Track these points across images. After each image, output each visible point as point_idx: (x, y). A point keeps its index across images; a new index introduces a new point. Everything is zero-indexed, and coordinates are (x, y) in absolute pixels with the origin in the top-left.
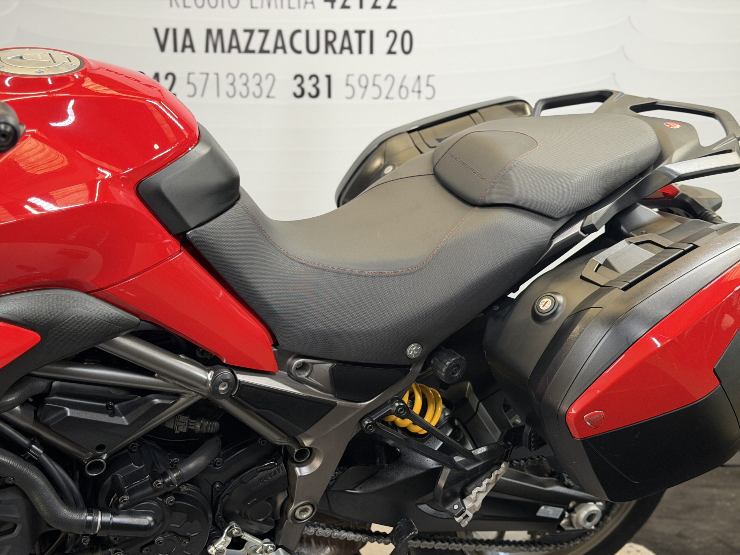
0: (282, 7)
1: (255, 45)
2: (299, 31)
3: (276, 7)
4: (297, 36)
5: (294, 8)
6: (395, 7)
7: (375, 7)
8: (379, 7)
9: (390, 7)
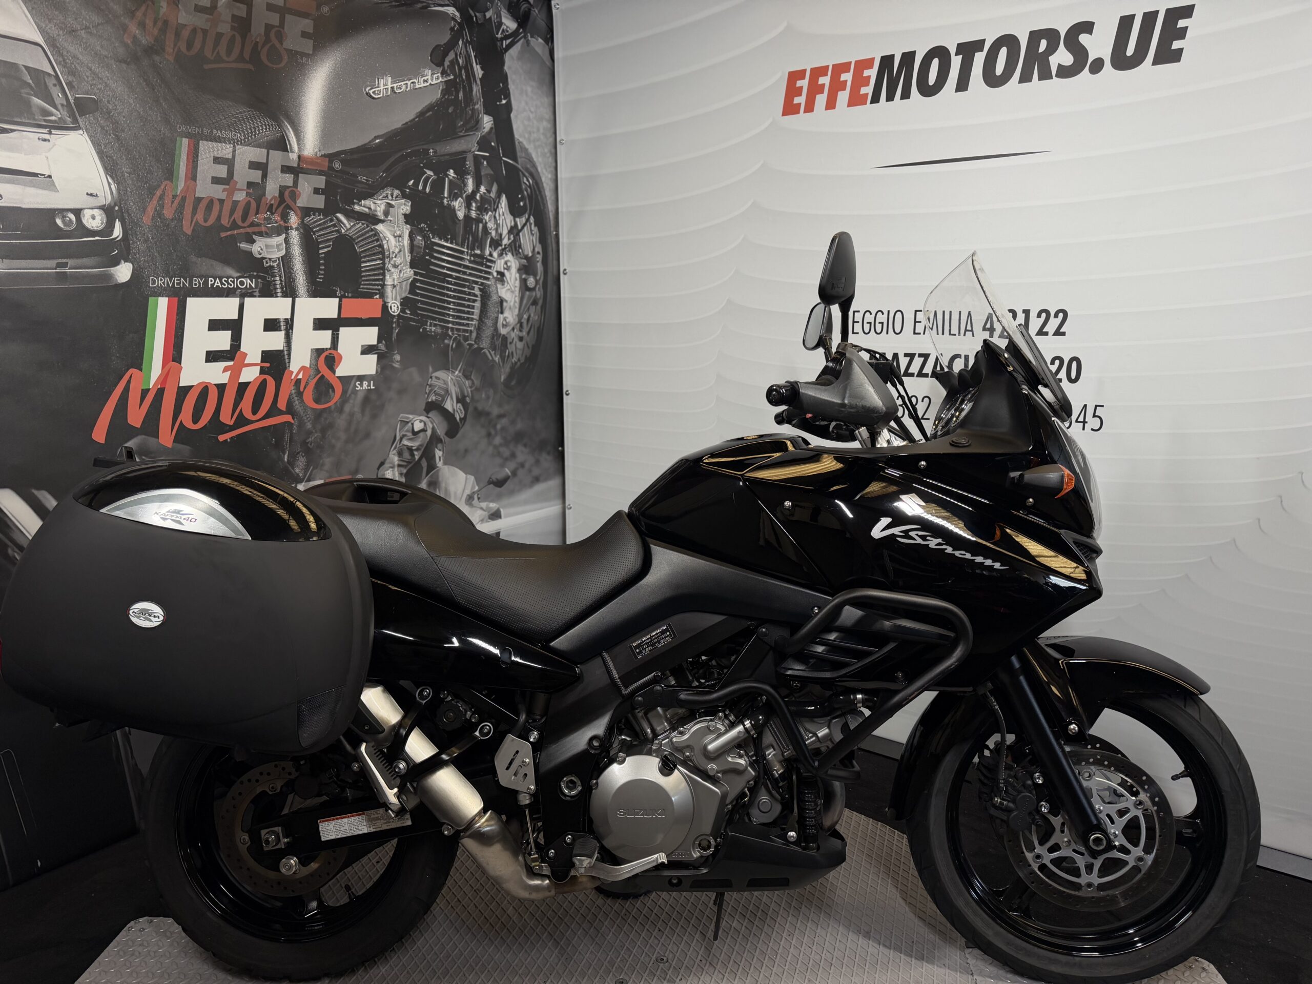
0: (943, 334)
1: (914, 369)
2: (958, 356)
3: (938, 334)
4: (957, 360)
5: (955, 335)
6: (1063, 334)
7: (1041, 332)
8: (1046, 334)
9: (1058, 333)
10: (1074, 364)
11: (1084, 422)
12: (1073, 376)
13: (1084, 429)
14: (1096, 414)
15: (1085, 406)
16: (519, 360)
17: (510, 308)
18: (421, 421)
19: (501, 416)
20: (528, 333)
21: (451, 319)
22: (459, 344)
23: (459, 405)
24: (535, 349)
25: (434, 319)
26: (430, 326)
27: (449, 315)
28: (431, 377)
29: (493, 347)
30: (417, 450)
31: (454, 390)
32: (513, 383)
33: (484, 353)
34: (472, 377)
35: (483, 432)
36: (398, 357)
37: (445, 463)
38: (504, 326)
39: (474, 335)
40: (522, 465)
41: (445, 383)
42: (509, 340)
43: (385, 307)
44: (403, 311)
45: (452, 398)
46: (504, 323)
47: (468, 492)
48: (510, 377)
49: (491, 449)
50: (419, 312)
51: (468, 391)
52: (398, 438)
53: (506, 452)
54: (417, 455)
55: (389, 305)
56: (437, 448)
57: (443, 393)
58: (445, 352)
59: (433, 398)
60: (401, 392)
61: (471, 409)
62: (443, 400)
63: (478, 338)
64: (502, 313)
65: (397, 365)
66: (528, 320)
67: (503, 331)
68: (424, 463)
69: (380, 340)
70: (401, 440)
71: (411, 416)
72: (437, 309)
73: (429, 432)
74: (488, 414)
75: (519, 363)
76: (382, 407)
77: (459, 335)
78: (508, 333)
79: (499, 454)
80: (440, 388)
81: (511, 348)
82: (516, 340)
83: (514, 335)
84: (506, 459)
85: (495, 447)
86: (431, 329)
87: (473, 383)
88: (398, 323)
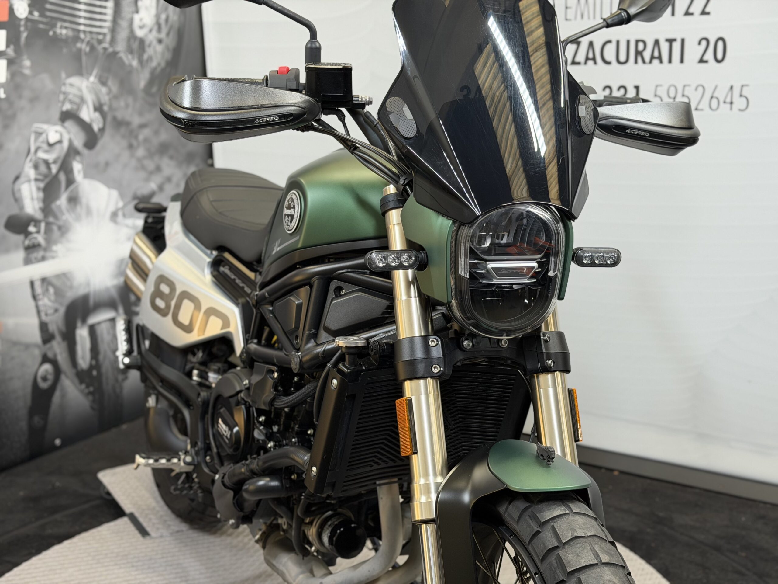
2: (610, 42)
3: (589, 18)
4: (608, 47)
6: (708, 13)
7: (687, 13)
8: (692, 14)
9: (703, 13)
10: (720, 44)
11: (731, 103)
12: (720, 56)
13: (731, 109)
14: (744, 93)
15: (732, 87)
16: (159, 64)
17: (147, 8)
18: (56, 132)
19: (142, 126)
20: (168, 34)
21: (82, 21)
22: (93, 48)
23: (97, 115)
24: (177, 51)
25: (65, 21)
26: (61, 27)
27: (80, 17)
28: (64, 84)
29: (130, 51)
30: (55, 162)
31: (90, 99)
32: (154, 89)
33: (121, 59)
34: (110, 83)
35: (124, 143)
36: (27, 63)
37: (86, 176)
38: (141, 27)
39: (108, 38)
40: (169, 179)
41: (80, 90)
42: (147, 43)
43: (11, 10)
44: (31, 13)
45: (88, 107)
46: (141, 24)
47: (112, 208)
48: (150, 83)
49: (133, 162)
50: (48, 14)
51: (105, 99)
52: (33, 149)
53: (150, 165)
54: (54, 169)
55: (15, 7)
56: (74, 159)
57: (77, 100)
58: (78, 56)
59: (67, 107)
60: (34, 100)
61: (109, 118)
62: (79, 108)
63: (113, 41)
64: (137, 12)
65: (27, 72)
66: (167, 20)
67: (140, 33)
68: (62, 177)
69: (9, 43)
70: (36, 151)
71: (45, 126)
72: (67, 11)
73: (66, 144)
74: (128, 124)
75: (158, 70)
76: (13, 117)
77: (92, 38)
78: (146, 35)
79: (143, 168)
80: (75, 95)
81: (149, 52)
82: (155, 43)
83: (152, 37)
84: (151, 173)
85: (139, 160)
86: (61, 34)
87: (110, 91)
88: (26, 26)
